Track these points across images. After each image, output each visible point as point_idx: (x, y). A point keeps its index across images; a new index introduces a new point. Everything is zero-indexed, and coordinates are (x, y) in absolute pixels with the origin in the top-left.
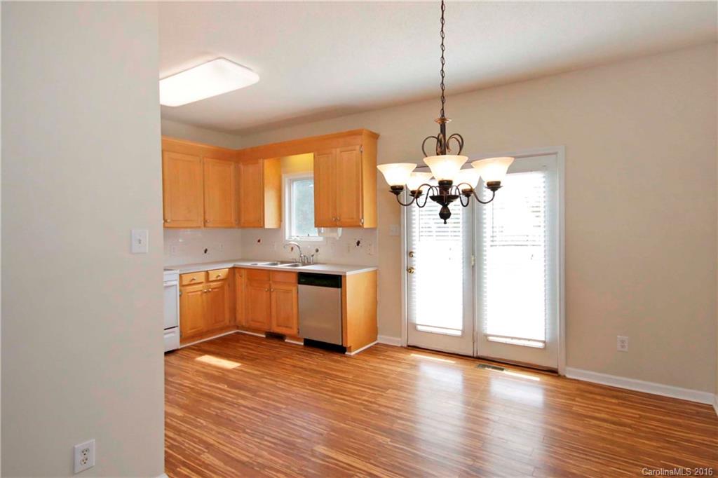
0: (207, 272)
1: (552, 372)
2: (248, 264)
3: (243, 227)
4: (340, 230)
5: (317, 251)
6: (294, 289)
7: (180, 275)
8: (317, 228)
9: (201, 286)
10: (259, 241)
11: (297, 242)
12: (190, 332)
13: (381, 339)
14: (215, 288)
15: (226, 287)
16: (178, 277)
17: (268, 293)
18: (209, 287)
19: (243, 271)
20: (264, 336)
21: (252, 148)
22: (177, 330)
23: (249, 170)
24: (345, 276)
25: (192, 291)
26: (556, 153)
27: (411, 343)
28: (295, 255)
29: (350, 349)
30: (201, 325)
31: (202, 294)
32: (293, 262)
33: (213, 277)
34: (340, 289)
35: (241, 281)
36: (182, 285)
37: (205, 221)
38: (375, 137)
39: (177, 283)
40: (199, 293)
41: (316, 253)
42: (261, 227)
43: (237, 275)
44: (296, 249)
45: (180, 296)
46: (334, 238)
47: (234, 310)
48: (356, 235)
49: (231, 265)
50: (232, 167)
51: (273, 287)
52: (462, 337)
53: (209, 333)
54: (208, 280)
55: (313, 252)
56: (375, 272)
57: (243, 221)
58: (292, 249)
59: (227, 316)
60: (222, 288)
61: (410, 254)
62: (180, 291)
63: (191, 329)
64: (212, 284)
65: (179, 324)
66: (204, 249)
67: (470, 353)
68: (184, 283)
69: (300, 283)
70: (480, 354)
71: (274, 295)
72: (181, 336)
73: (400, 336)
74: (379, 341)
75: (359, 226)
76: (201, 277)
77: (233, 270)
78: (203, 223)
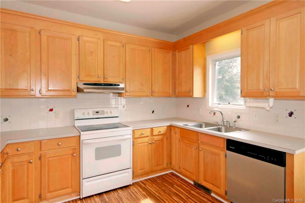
0: (152, 129)
2: (181, 124)
3: (177, 97)
4: (271, 100)
5: (239, 117)
6: (222, 154)
7: (133, 131)
8: (242, 98)
9: (147, 138)
10: (188, 106)
11: (219, 108)
12: (139, 172)
14: (156, 141)
15: (165, 141)
16: (131, 132)
17: (197, 151)
18: (153, 139)
19: (177, 129)
20: (192, 183)
21: (184, 39)
22: (130, 171)
23: (182, 55)
24: (292, 155)
25: (141, 142)
28: (217, 119)
30: (147, 168)
31: (148, 145)
32: (216, 125)
33: (156, 132)
34: (283, 168)
35: (176, 137)
36: (134, 138)
37: (152, 92)
39: (131, 136)
40: (146, 144)
41: (237, 119)
42: (191, 96)
43: (173, 131)
44: (218, 115)
45: (133, 145)
47: (170, 157)
49: (168, 124)
50: (170, 54)
51: (202, 146)
53: (153, 172)
54: (152, 135)
55: (235, 118)
57: (177, 91)
58: (214, 114)
59: (165, 162)
60: (162, 140)
62: (133, 142)
63: (140, 170)
64: (155, 137)
65: (132, 167)
66: (152, 111)
68: (136, 136)
69: (228, 149)
71: (201, 153)
72: (133, 174)
76: (148, 133)
77: (170, 127)
78: (151, 93)
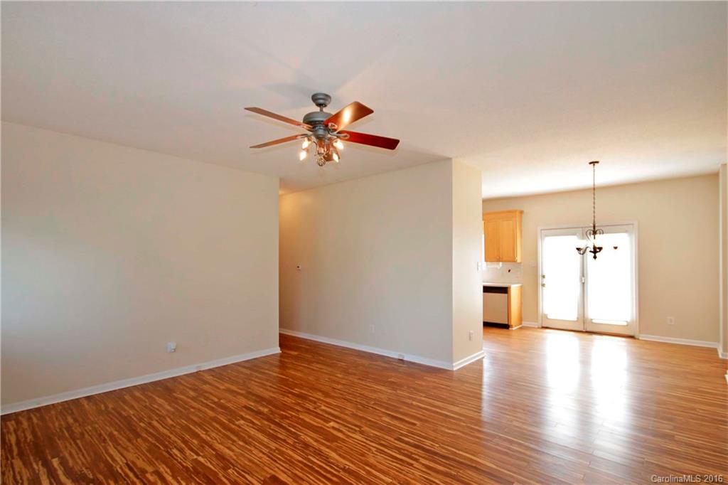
1: (632, 337)
13: (525, 324)
26: (632, 224)
27: (544, 326)
29: (512, 327)
38: (521, 212)
46: (497, 268)
48: (509, 266)
52: (577, 321)
56: (521, 287)
61: (544, 277)
67: (581, 329)
70: (588, 330)
73: (537, 322)
74: (523, 325)
75: (514, 261)
